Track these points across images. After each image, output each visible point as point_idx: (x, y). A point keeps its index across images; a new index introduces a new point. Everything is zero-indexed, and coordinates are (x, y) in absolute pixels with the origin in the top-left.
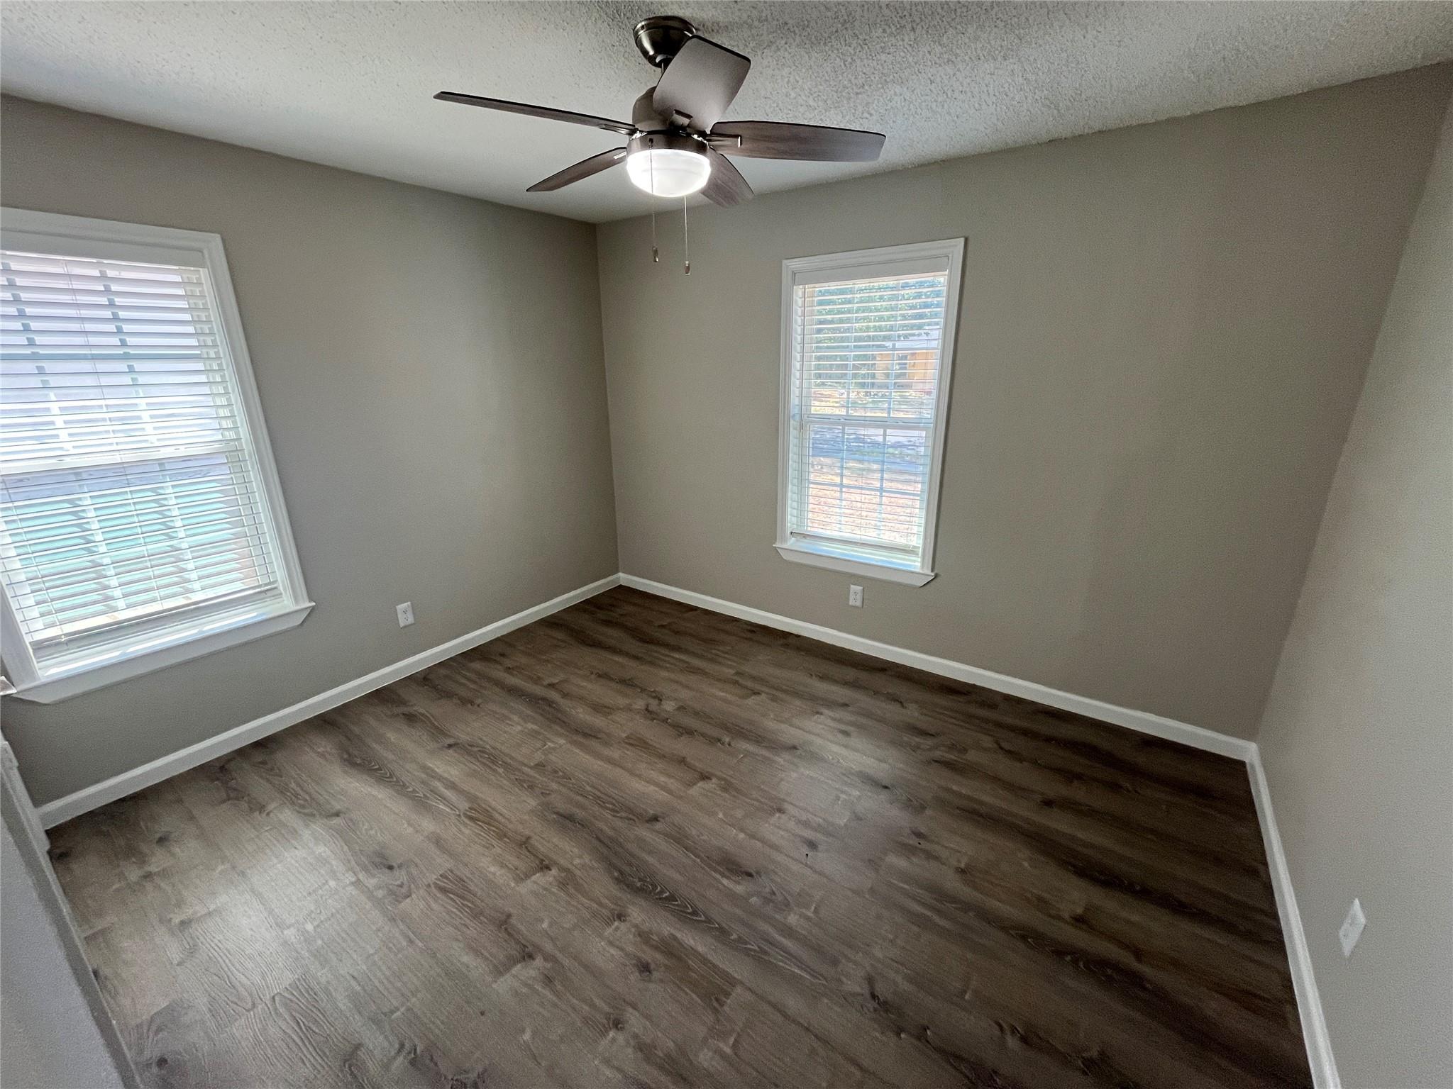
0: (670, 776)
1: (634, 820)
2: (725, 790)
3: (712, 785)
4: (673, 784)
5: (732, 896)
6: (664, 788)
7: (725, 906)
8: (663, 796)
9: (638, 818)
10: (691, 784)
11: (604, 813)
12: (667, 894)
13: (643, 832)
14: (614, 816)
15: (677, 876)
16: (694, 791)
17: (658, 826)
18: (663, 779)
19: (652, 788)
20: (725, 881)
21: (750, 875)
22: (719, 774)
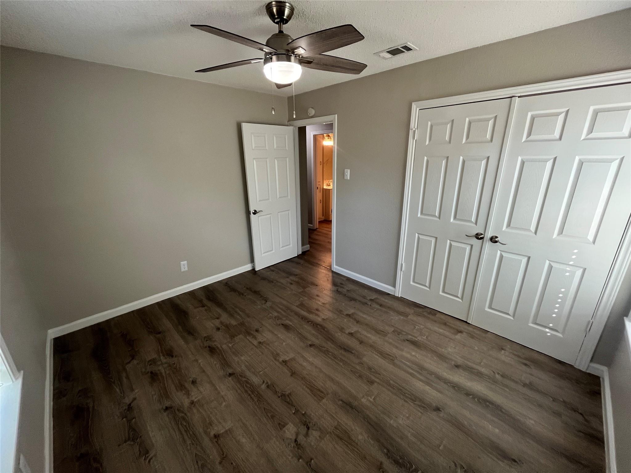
0: (301, 365)
1: (319, 346)
2: (278, 355)
3: (282, 358)
4: (301, 361)
5: (290, 320)
6: (305, 359)
7: (293, 318)
8: (306, 355)
9: (318, 347)
10: (293, 359)
11: (332, 350)
12: (309, 323)
13: (317, 342)
14: (327, 348)
15: (306, 326)
16: (292, 355)
17: (310, 343)
18: (305, 364)
19: (311, 360)
20: (291, 324)
21: (282, 325)
22: (277, 363)
